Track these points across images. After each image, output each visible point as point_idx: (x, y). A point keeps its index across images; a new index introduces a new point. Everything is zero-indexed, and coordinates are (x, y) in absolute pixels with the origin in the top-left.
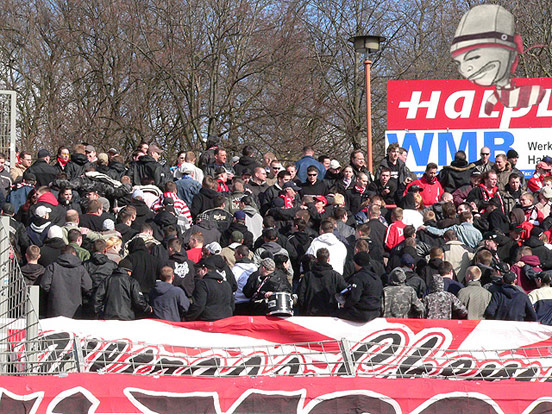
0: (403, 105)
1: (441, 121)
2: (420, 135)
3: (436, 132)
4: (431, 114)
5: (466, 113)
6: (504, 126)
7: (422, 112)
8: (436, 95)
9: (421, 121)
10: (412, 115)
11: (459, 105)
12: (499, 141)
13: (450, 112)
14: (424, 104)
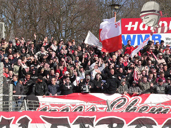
0: (126, 26)
1: (138, 31)
2: (132, 35)
3: (137, 35)
4: (135, 29)
5: (146, 28)
7: (132, 28)
8: (137, 23)
9: (132, 31)
10: (129, 29)
12: (157, 37)
13: (141, 28)
14: (133, 26)
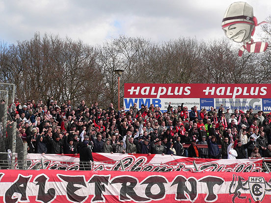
0: (129, 90)
1: (140, 95)
2: (134, 99)
3: (138, 99)
4: (137, 93)
5: (147, 93)
6: (158, 97)
7: (134, 93)
8: (138, 88)
9: (134, 95)
10: (131, 93)
11: (145, 91)
12: (157, 102)
13: (143, 93)
14: (135, 90)
